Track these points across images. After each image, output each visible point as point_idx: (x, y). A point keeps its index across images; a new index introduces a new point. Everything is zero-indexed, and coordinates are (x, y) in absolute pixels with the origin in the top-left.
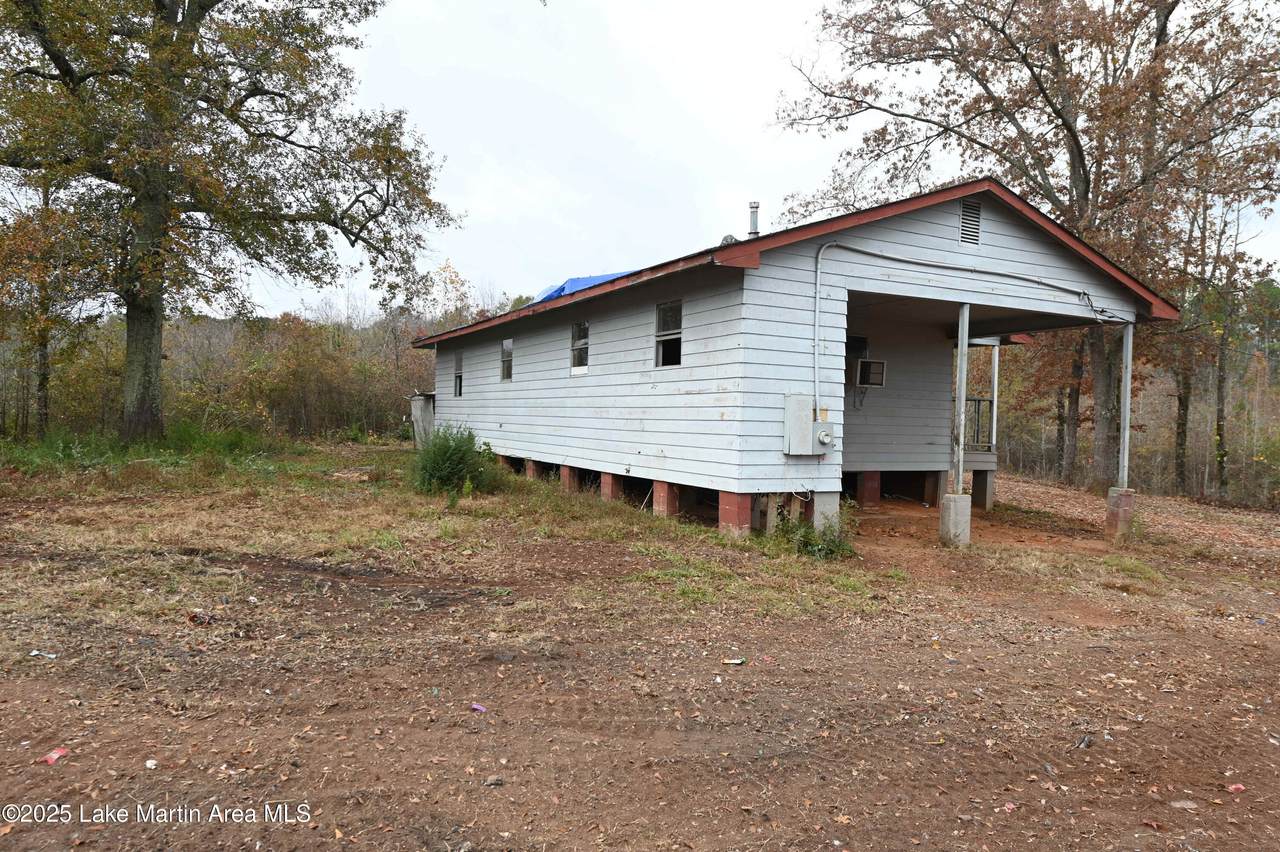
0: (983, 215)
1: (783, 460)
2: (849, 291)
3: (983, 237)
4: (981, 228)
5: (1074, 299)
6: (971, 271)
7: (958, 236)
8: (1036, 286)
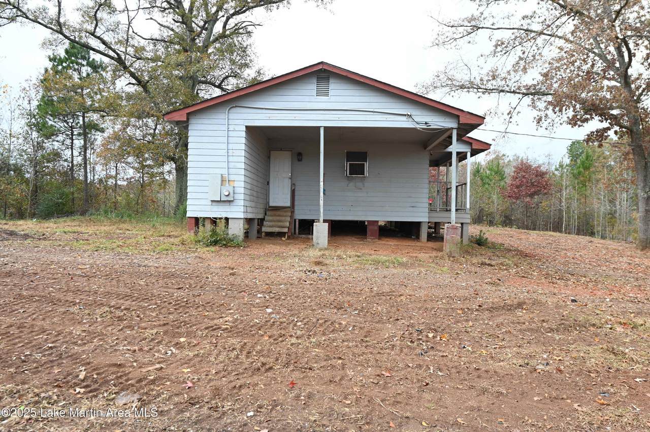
0: (331, 81)
1: (210, 203)
2: (246, 126)
3: (331, 93)
4: (330, 88)
5: (404, 118)
6: (323, 110)
7: (315, 92)
8: (372, 113)
